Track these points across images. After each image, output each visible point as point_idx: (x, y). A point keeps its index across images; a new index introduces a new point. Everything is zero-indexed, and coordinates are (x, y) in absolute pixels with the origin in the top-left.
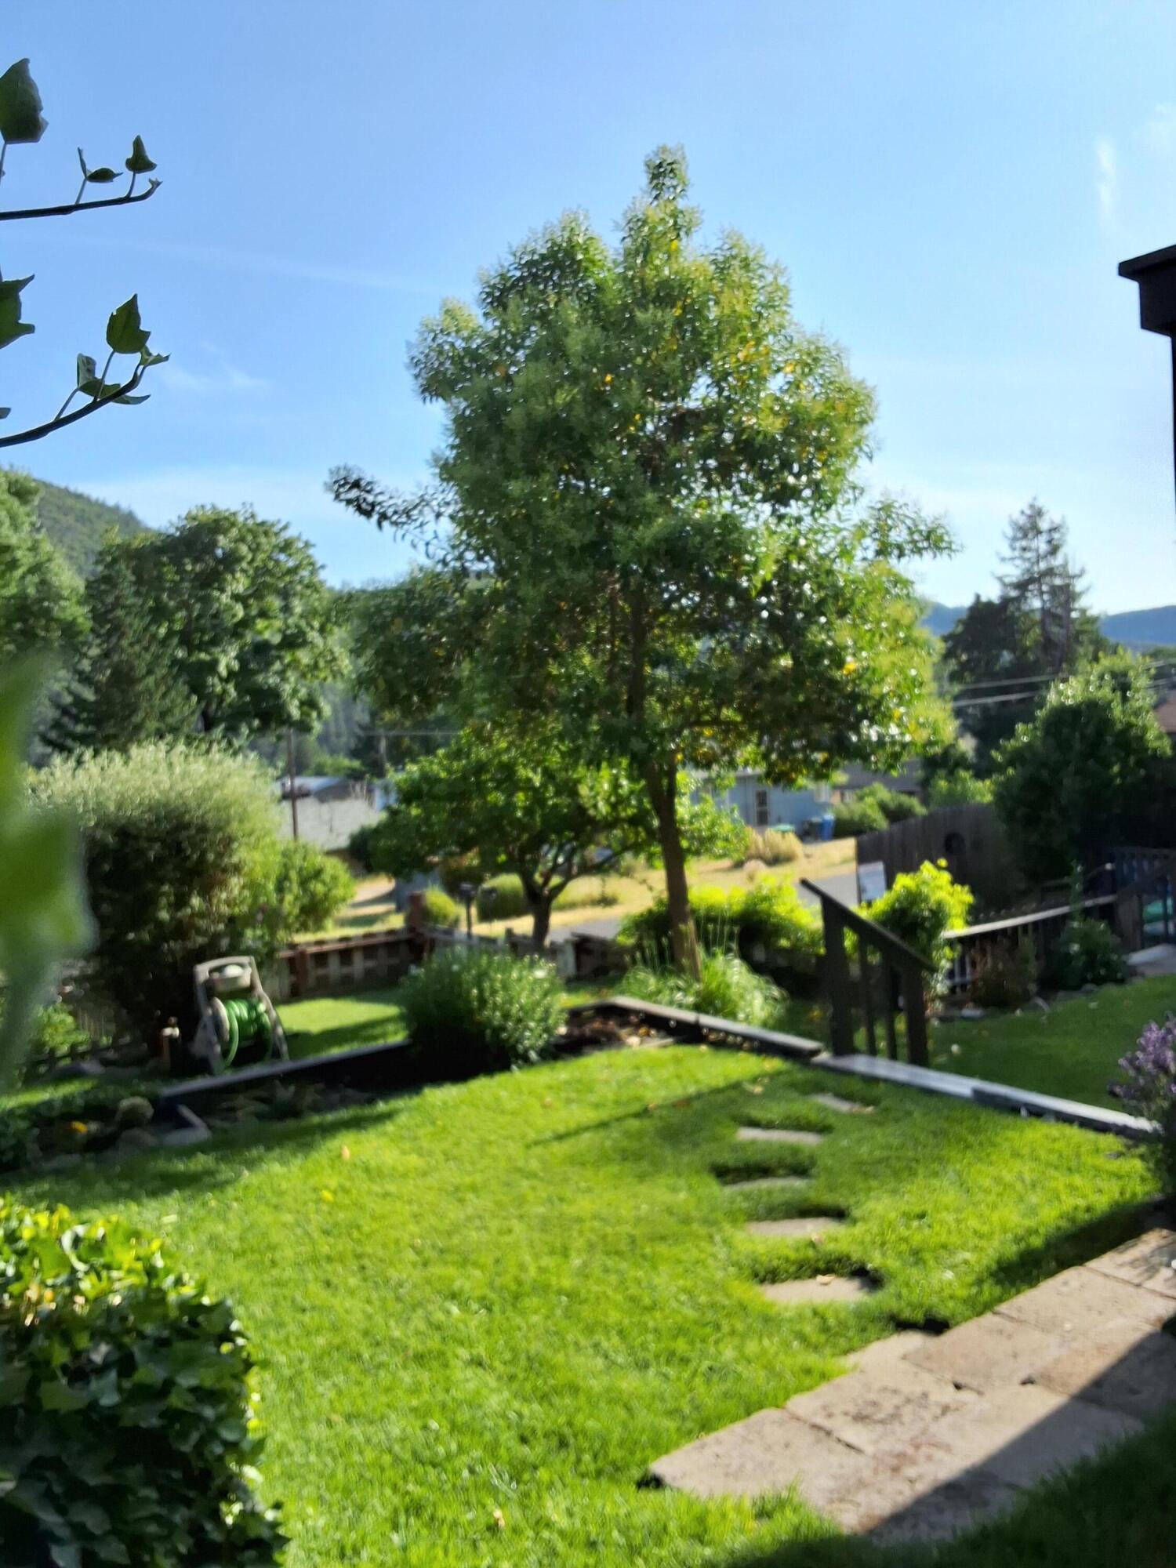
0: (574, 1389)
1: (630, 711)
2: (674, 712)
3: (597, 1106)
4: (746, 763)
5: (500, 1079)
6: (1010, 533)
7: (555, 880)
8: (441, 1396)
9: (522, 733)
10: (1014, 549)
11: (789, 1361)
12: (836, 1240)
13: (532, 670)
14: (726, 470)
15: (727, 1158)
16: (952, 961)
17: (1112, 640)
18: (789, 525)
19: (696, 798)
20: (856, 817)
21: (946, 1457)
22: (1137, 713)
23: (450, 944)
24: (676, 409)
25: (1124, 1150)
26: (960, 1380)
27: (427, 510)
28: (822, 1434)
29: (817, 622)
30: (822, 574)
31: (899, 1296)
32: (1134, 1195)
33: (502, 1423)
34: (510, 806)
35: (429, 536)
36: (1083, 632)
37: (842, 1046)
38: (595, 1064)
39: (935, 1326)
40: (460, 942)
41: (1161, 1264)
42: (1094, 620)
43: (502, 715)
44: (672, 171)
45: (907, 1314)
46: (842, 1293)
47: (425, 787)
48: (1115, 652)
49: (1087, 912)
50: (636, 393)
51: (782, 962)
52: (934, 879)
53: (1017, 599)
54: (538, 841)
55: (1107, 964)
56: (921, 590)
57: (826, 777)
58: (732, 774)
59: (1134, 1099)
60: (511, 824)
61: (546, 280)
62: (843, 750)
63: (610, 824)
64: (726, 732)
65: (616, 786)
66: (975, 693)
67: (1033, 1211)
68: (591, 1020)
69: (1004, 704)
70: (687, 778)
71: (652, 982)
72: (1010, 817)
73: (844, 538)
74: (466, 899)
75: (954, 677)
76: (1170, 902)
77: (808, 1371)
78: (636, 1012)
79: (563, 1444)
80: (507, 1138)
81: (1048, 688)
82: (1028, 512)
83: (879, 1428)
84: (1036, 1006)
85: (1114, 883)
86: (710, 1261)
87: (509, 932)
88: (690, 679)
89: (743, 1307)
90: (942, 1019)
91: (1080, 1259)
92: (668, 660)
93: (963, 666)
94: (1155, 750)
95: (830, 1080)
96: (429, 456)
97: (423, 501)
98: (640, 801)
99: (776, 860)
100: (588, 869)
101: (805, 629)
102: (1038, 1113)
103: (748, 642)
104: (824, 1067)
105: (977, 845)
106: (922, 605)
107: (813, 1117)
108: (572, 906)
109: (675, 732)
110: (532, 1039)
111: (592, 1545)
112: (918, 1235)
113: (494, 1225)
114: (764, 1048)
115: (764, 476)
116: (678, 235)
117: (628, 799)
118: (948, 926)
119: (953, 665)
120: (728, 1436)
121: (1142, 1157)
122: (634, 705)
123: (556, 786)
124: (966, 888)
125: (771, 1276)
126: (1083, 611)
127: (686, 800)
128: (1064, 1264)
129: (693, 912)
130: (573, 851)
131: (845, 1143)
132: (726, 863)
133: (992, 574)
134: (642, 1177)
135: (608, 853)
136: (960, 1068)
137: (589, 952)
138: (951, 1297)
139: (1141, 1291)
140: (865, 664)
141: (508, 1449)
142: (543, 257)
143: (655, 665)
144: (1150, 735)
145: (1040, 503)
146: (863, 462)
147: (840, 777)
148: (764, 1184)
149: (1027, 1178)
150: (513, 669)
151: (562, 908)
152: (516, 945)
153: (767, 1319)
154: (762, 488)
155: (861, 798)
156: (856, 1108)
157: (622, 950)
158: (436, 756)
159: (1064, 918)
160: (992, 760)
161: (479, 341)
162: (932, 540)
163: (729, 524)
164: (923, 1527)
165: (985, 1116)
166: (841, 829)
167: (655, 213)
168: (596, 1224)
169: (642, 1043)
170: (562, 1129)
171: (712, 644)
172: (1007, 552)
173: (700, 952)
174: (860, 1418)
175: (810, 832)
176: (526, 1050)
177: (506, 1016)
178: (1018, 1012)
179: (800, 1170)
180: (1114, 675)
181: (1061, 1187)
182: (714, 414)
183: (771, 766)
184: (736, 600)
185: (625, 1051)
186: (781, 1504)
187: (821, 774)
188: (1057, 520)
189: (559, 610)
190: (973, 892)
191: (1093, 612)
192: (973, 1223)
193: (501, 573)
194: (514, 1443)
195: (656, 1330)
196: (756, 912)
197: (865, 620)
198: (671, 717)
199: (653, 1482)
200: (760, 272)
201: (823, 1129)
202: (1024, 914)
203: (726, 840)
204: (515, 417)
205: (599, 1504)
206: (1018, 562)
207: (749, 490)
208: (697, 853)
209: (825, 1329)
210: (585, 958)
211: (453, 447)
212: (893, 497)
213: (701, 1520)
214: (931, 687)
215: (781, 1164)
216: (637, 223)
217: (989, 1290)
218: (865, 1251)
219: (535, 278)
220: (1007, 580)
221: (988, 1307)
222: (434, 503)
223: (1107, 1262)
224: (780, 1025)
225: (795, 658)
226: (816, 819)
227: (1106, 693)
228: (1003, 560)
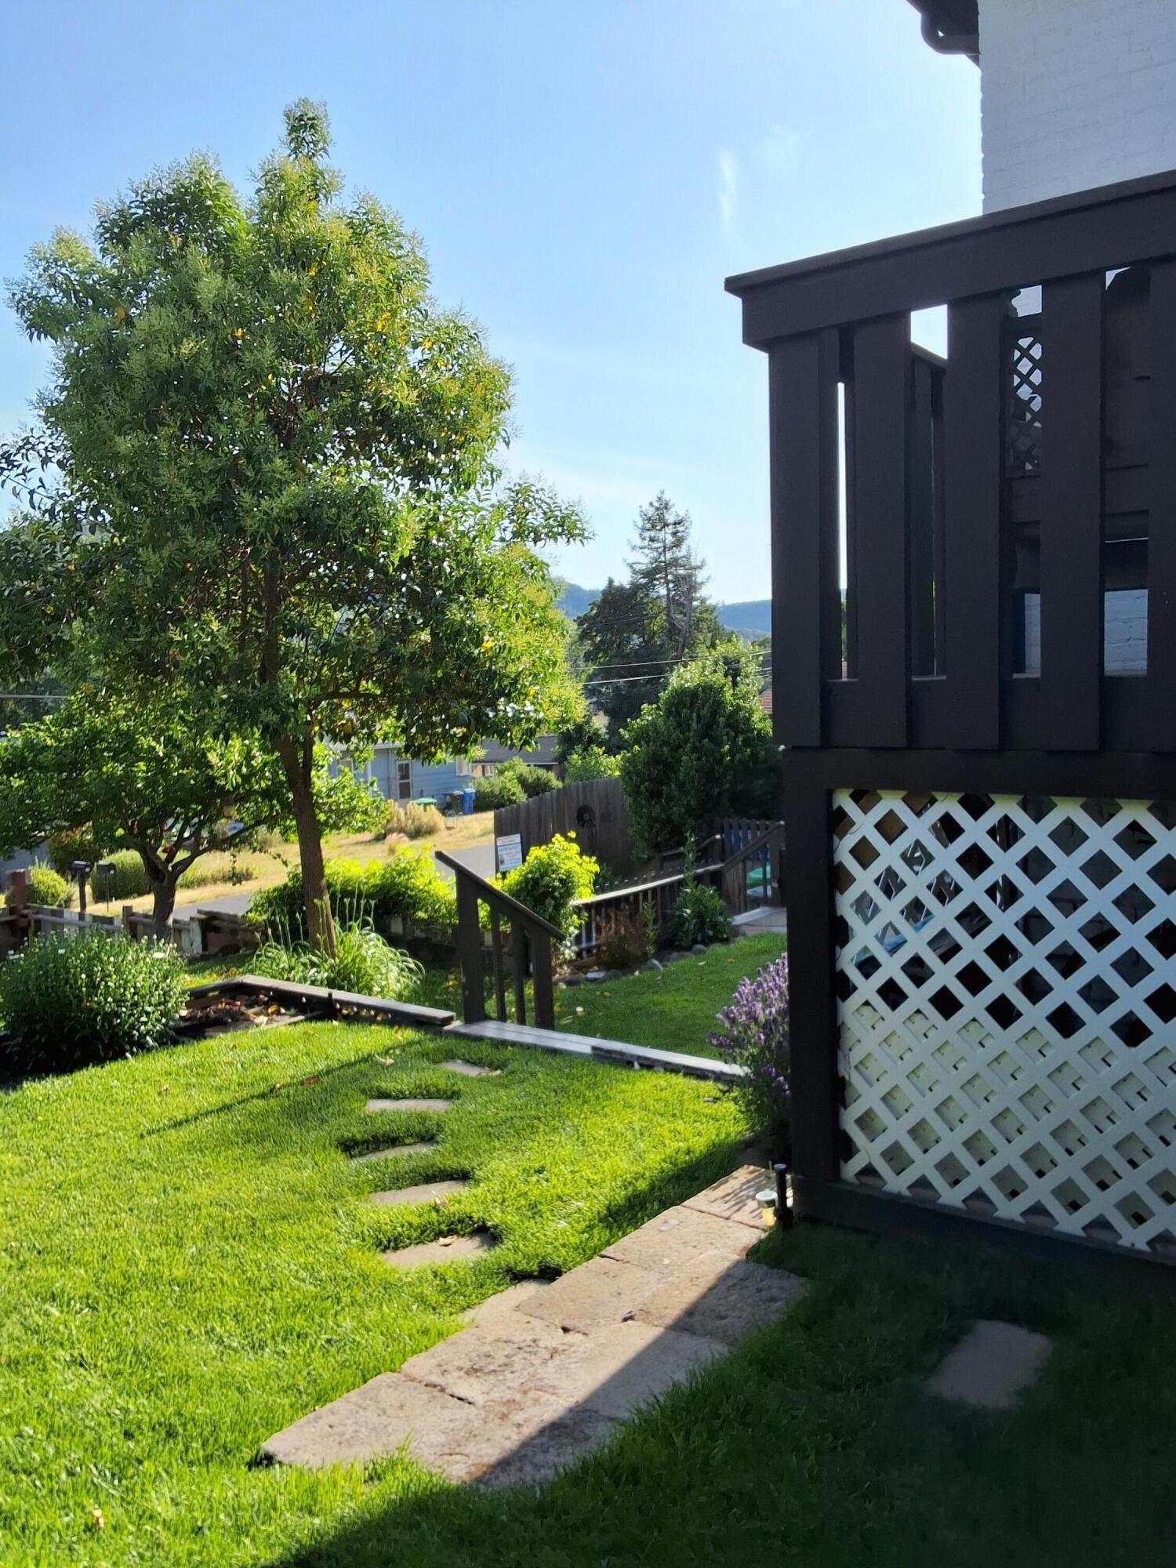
0: (185, 1378)
1: (262, 680)
2: (310, 683)
3: (219, 1089)
4: (385, 737)
5: (112, 1067)
6: (640, 524)
7: (181, 855)
8: (38, 1400)
9: (143, 701)
10: (644, 539)
11: (406, 1325)
12: (459, 1202)
13: (154, 632)
14: (366, 440)
15: (356, 1132)
16: (579, 927)
17: (728, 628)
18: (428, 502)
19: (333, 771)
20: (497, 791)
21: (553, 1398)
22: (744, 697)
23: (58, 927)
24: (311, 372)
25: (719, 1094)
26: (568, 1324)
27: (32, 454)
28: (436, 1392)
29: (456, 601)
30: (462, 553)
31: (516, 1249)
32: (728, 1135)
33: (104, 1421)
34: (129, 777)
35: (34, 484)
36: (704, 620)
37: (474, 1013)
38: (219, 1045)
39: (548, 1274)
40: (70, 924)
41: (748, 1197)
42: (713, 609)
43: (119, 679)
44: (312, 126)
45: (523, 1266)
46: (465, 1251)
47: (30, 757)
48: (730, 641)
49: (699, 879)
50: (270, 351)
51: (419, 934)
52: (564, 850)
53: (644, 586)
54: (160, 815)
55: (715, 926)
56: (554, 572)
57: (466, 751)
58: (371, 747)
59: (727, 1048)
60: (129, 796)
61: (173, 222)
62: (481, 726)
63: (241, 797)
64: (366, 704)
65: (249, 757)
66: (607, 673)
67: (640, 1156)
68: (217, 1000)
69: (633, 684)
70: (324, 750)
71: (284, 959)
72: (635, 792)
73: (483, 517)
74: (80, 877)
75: (589, 657)
76: (768, 868)
77: (425, 1332)
78: (266, 990)
79: (171, 1434)
80: (117, 1130)
81: (672, 670)
82: (656, 504)
83: (492, 1379)
84: (653, 968)
85: (723, 852)
86: (333, 1234)
87: (127, 910)
88: (326, 649)
89: (365, 1277)
90: (569, 983)
91: (680, 1199)
92: (304, 630)
93: (598, 647)
94: (759, 731)
95: (462, 1047)
96: (34, 398)
97: (27, 445)
98: (275, 774)
99: (417, 833)
100: (218, 844)
101: (445, 607)
102: (648, 1065)
103: (388, 614)
104: (456, 1034)
105: (606, 817)
106: (557, 586)
107: (442, 1084)
108: (201, 882)
109: (312, 704)
110: (150, 1023)
111: (198, 1531)
112: (536, 1189)
113: (100, 1220)
114: (396, 1019)
115: (404, 451)
116: (317, 196)
117: (262, 770)
118: (576, 895)
119: (588, 646)
120: (341, 1406)
121: (735, 1100)
122: (268, 672)
123: (182, 757)
124: (594, 859)
125: (393, 1243)
126: (703, 601)
127: (324, 772)
128: (665, 1205)
129: (329, 886)
130: (201, 824)
131: (471, 1107)
132: (367, 836)
133: (624, 560)
134: (264, 1159)
135: (241, 826)
136: (584, 1028)
137: (217, 930)
138: (564, 1246)
139: (730, 1223)
140: (501, 643)
141: (111, 1446)
142: (170, 198)
143: (289, 634)
144: (756, 717)
145: (666, 497)
146: (500, 445)
147: (477, 751)
148: (391, 1154)
149: (637, 1126)
150: (133, 631)
151: (189, 885)
152: (134, 925)
153: (387, 1286)
154: (401, 461)
155: (501, 772)
156: (485, 1072)
157: (255, 927)
158: (42, 722)
159: (680, 883)
160: (621, 737)
161: (96, 277)
162: (566, 527)
163: (368, 496)
164: (528, 1468)
165: (602, 1070)
166: (481, 803)
167: (295, 169)
168: (214, 1210)
169: (270, 1021)
170: (180, 1117)
171: (351, 615)
172: (638, 542)
173: (335, 924)
174: (473, 1371)
175: (451, 805)
176: (142, 1036)
177: (120, 1002)
178: (637, 973)
179: (428, 1138)
180: (727, 661)
181: (666, 1133)
182: (350, 382)
183: (410, 739)
184: (375, 572)
185: (253, 1030)
186: (393, 1464)
187: (460, 750)
188: (682, 514)
189: (185, 571)
190: (599, 862)
191: (710, 602)
192: (588, 1173)
193: (119, 527)
194: (118, 1440)
195: (273, 1310)
196: (393, 885)
197: (502, 602)
198: (307, 688)
199: (266, 1460)
200: (397, 239)
201: (452, 1095)
202: (645, 882)
203: (365, 813)
204: (135, 363)
205: (206, 1489)
206: (647, 551)
207: (390, 463)
208: (336, 827)
209: (445, 1289)
210: (212, 935)
211: (63, 388)
212: (531, 481)
213: (312, 1491)
214: (563, 667)
215: (409, 1133)
216: (273, 178)
217: (600, 1234)
218: (486, 1210)
219: (159, 219)
220: (637, 567)
221: (596, 1251)
222: (41, 447)
223: (702, 1199)
224: (415, 997)
225: (433, 634)
226: (457, 792)
227: (719, 678)
228: (634, 548)
